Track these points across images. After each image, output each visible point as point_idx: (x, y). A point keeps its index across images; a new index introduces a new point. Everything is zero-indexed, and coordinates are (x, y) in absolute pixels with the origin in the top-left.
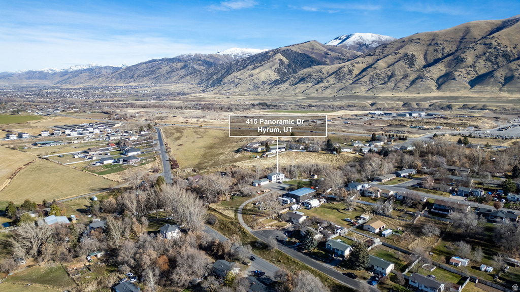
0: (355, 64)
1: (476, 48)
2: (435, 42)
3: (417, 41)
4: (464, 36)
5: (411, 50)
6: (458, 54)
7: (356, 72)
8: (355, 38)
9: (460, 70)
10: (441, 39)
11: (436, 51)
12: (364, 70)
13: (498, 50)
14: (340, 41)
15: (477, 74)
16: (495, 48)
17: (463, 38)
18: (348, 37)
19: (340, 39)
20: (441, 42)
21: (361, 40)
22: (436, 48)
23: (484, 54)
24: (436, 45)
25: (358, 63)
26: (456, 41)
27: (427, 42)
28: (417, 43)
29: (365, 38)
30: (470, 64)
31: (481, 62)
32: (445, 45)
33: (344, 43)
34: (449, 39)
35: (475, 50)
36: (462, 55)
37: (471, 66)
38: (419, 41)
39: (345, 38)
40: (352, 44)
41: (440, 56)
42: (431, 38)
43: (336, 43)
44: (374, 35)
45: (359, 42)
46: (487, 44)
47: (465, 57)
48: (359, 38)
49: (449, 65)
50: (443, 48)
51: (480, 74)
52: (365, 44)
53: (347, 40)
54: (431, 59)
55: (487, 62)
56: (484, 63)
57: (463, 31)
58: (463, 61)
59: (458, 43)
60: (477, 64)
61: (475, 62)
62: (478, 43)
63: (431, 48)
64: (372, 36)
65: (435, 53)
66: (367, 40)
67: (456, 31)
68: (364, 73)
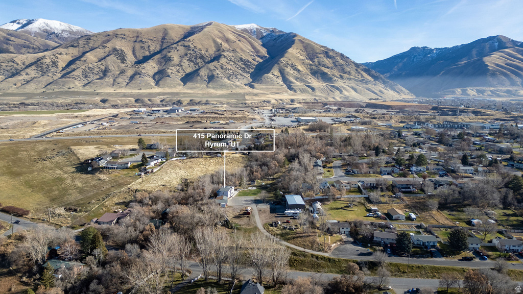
0: (58, 56)
1: (178, 49)
2: (139, 39)
3: (123, 36)
4: (164, 37)
5: (119, 44)
6: (164, 52)
7: (62, 64)
8: (39, 24)
9: (171, 68)
10: (145, 37)
11: (142, 47)
12: (71, 63)
13: (195, 52)
14: (20, 26)
15: (185, 72)
16: (193, 50)
17: (164, 38)
18: (29, 23)
19: (19, 23)
20: (146, 40)
21: (47, 28)
22: (142, 45)
23: (186, 55)
24: (141, 43)
25: (61, 54)
26: (158, 41)
27: (132, 39)
28: (122, 38)
29: (53, 26)
30: (177, 63)
31: (185, 63)
32: (150, 44)
33: (26, 28)
34: (152, 38)
35: (178, 50)
36: (169, 55)
37: (178, 65)
38: (124, 37)
39: (25, 22)
40: (38, 31)
41: (147, 53)
42: (135, 35)
43: (15, 27)
44: (62, 23)
45: (46, 30)
46: (187, 46)
47: (172, 56)
48: (44, 25)
49: (159, 63)
50: (149, 46)
51: (187, 72)
52: (54, 33)
53: (30, 26)
54: (140, 55)
55: (190, 63)
56: (188, 63)
57: (162, 32)
58: (171, 60)
59: (160, 43)
60: (182, 64)
61: (180, 61)
62: (179, 44)
63: (138, 45)
64: (61, 25)
65: (143, 51)
66: (55, 28)
67: (156, 30)
68: (73, 67)
